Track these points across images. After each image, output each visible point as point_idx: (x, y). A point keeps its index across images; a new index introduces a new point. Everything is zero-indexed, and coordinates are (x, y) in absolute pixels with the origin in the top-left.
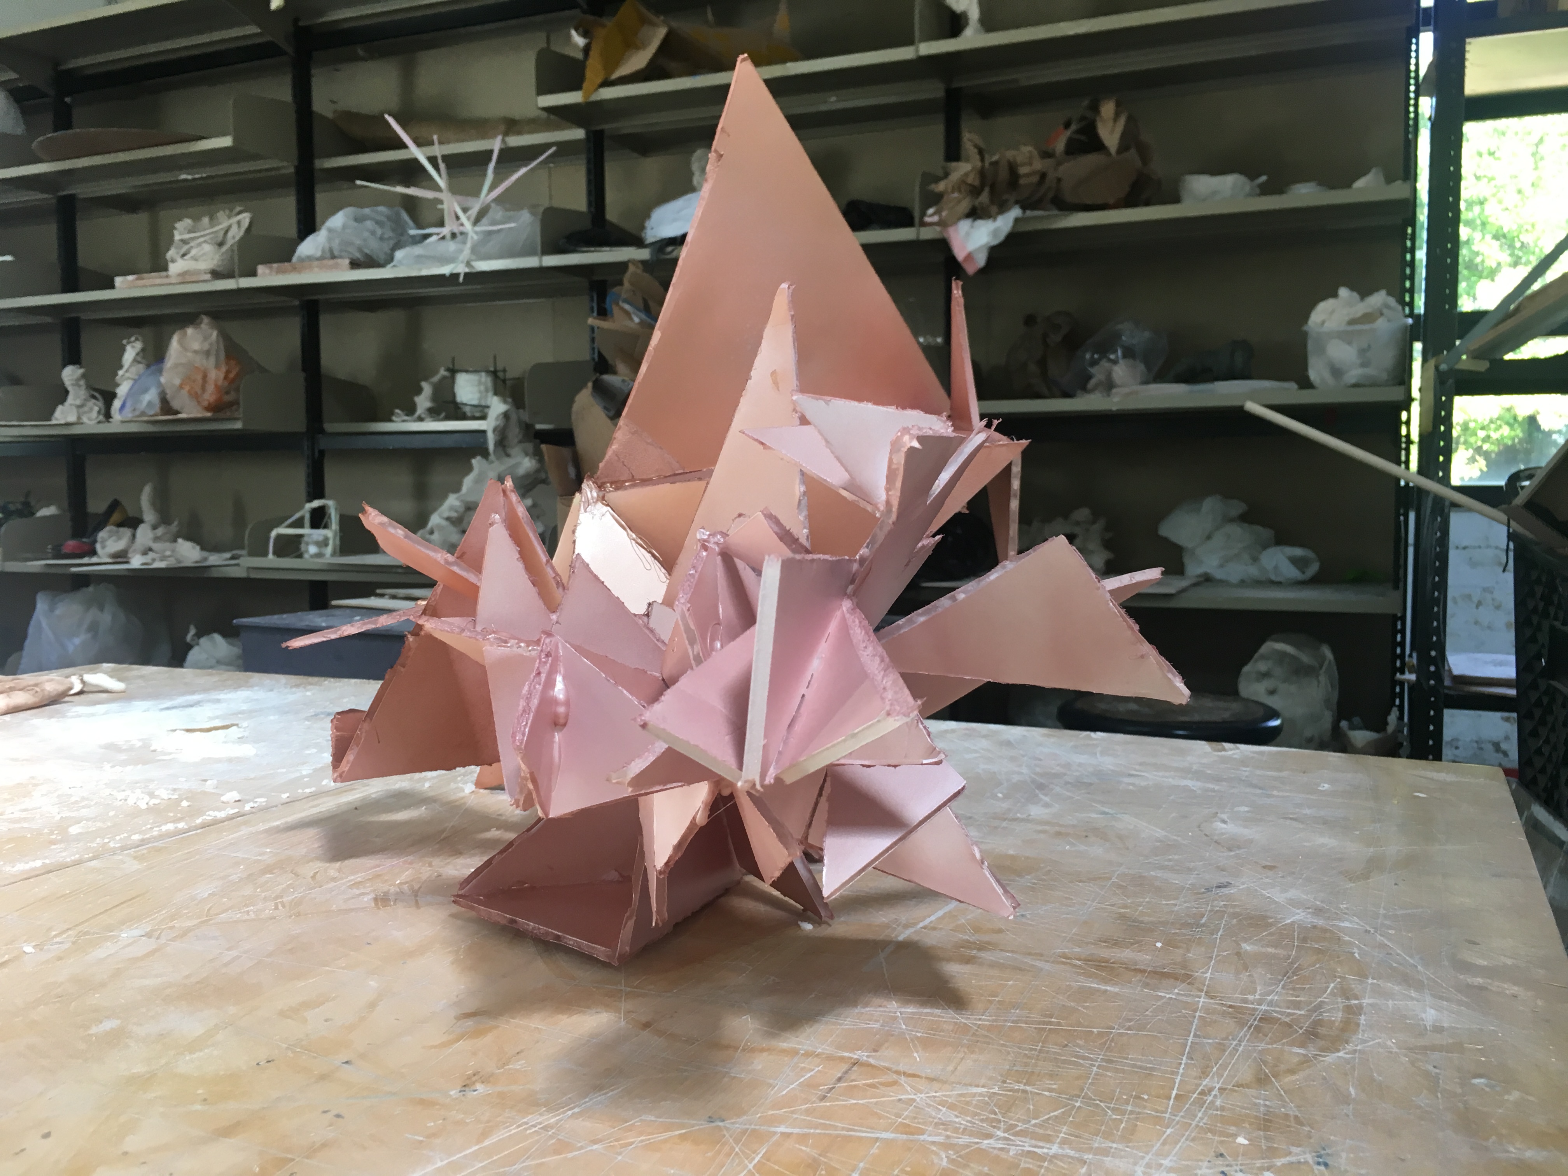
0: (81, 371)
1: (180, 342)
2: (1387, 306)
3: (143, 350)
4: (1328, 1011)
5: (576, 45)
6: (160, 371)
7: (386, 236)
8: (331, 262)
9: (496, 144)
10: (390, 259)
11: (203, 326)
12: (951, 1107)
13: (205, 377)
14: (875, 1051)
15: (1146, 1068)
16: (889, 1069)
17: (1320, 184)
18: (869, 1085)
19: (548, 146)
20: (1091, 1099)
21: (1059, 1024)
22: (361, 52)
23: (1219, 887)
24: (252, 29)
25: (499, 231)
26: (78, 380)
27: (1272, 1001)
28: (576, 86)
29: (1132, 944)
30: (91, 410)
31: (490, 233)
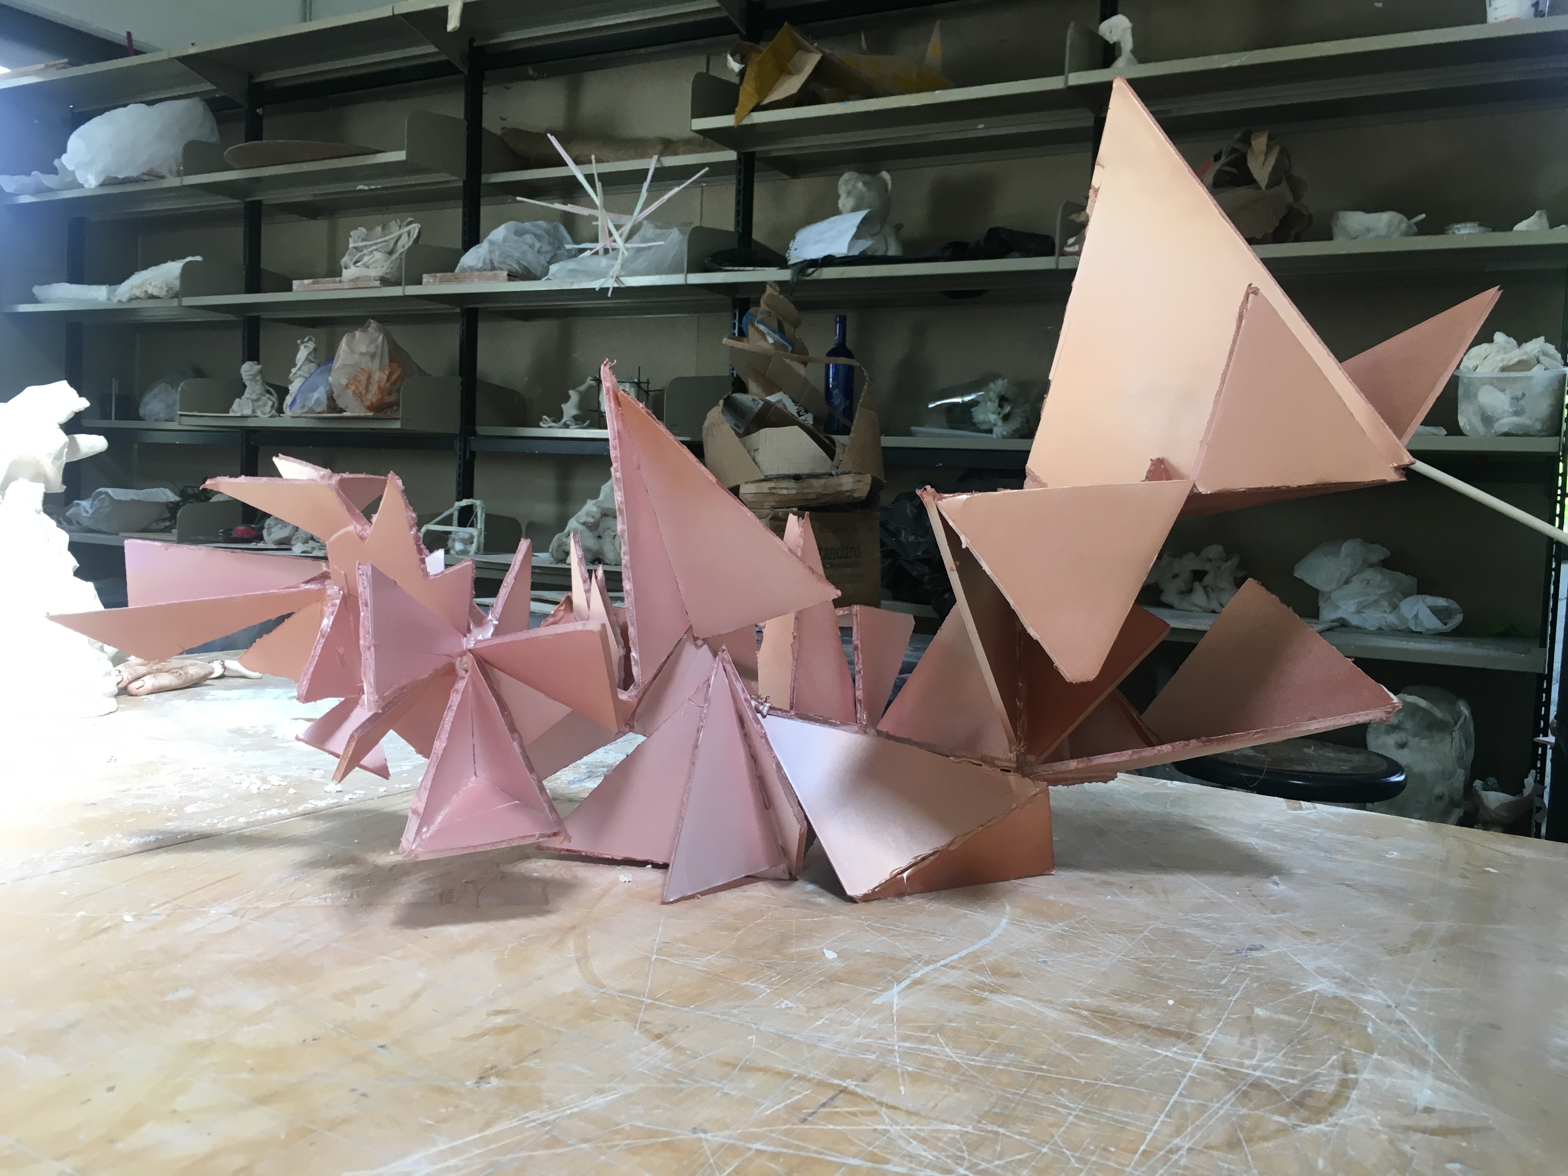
0: (258, 367)
1: (349, 345)
2: (1545, 354)
3: (315, 350)
4: (1322, 1083)
5: (733, 71)
6: (329, 371)
7: (543, 250)
8: (490, 273)
9: (651, 164)
10: (546, 272)
11: (369, 329)
12: (923, 1141)
13: (370, 377)
14: (865, 1080)
15: (1122, 1122)
16: (873, 1099)
17: (1480, 225)
18: (849, 1113)
19: (702, 166)
20: (1059, 1146)
21: (1049, 1071)
22: (531, 72)
23: (1251, 949)
24: (432, 49)
25: (650, 248)
26: (254, 376)
27: (1267, 1068)
28: (729, 110)
29: (1144, 999)
30: (265, 405)
31: (639, 250)
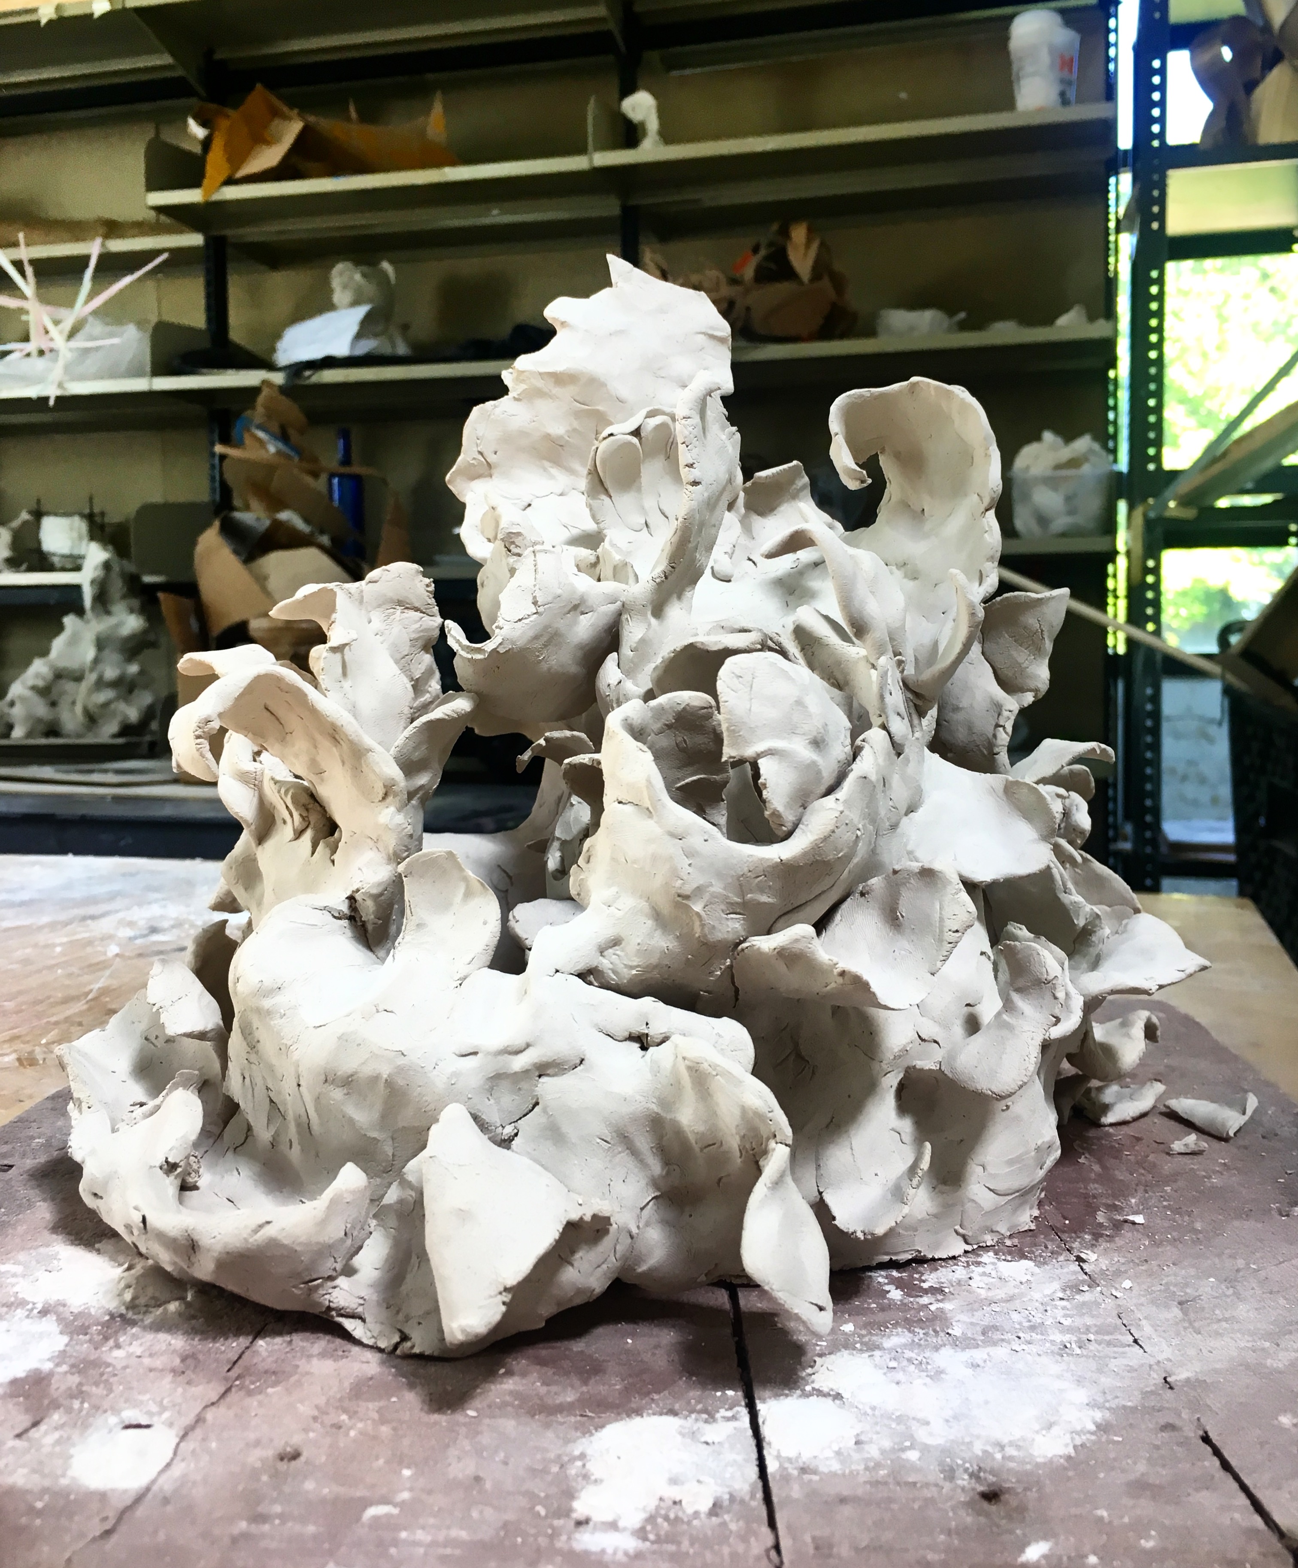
2: (1093, 452)
5: (194, 138)
9: (94, 249)
17: (1019, 323)
19: (157, 252)
25: (97, 349)
28: (195, 182)
31: (86, 351)
